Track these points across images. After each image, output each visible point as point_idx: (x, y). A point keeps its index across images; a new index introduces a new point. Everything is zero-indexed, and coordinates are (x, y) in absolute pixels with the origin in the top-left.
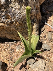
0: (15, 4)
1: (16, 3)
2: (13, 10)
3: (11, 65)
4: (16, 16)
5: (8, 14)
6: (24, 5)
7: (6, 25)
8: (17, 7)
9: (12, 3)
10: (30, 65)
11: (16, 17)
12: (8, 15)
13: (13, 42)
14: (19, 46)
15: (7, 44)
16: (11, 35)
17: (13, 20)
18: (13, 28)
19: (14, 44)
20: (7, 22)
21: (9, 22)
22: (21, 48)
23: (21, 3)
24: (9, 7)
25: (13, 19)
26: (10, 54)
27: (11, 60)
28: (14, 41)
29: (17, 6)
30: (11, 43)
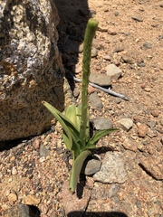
0: (24, 29)
1: (25, 27)
2: (21, 45)
3: (49, 202)
4: (30, 63)
5: (8, 60)
6: (40, 33)
7: (4, 95)
8: (30, 37)
9: (17, 26)
10: (95, 175)
11: (29, 65)
12: (8, 64)
13: (19, 146)
14: (42, 147)
15: (6, 155)
16: (13, 126)
17: (21, 77)
18: (21, 101)
19: (26, 148)
20: (5, 86)
21: (13, 83)
22: (50, 149)
23: (35, 27)
24: (8, 37)
25: (22, 72)
26: (29, 176)
27: (40, 190)
28: (21, 142)
29: (29, 34)
30: (15, 149)
